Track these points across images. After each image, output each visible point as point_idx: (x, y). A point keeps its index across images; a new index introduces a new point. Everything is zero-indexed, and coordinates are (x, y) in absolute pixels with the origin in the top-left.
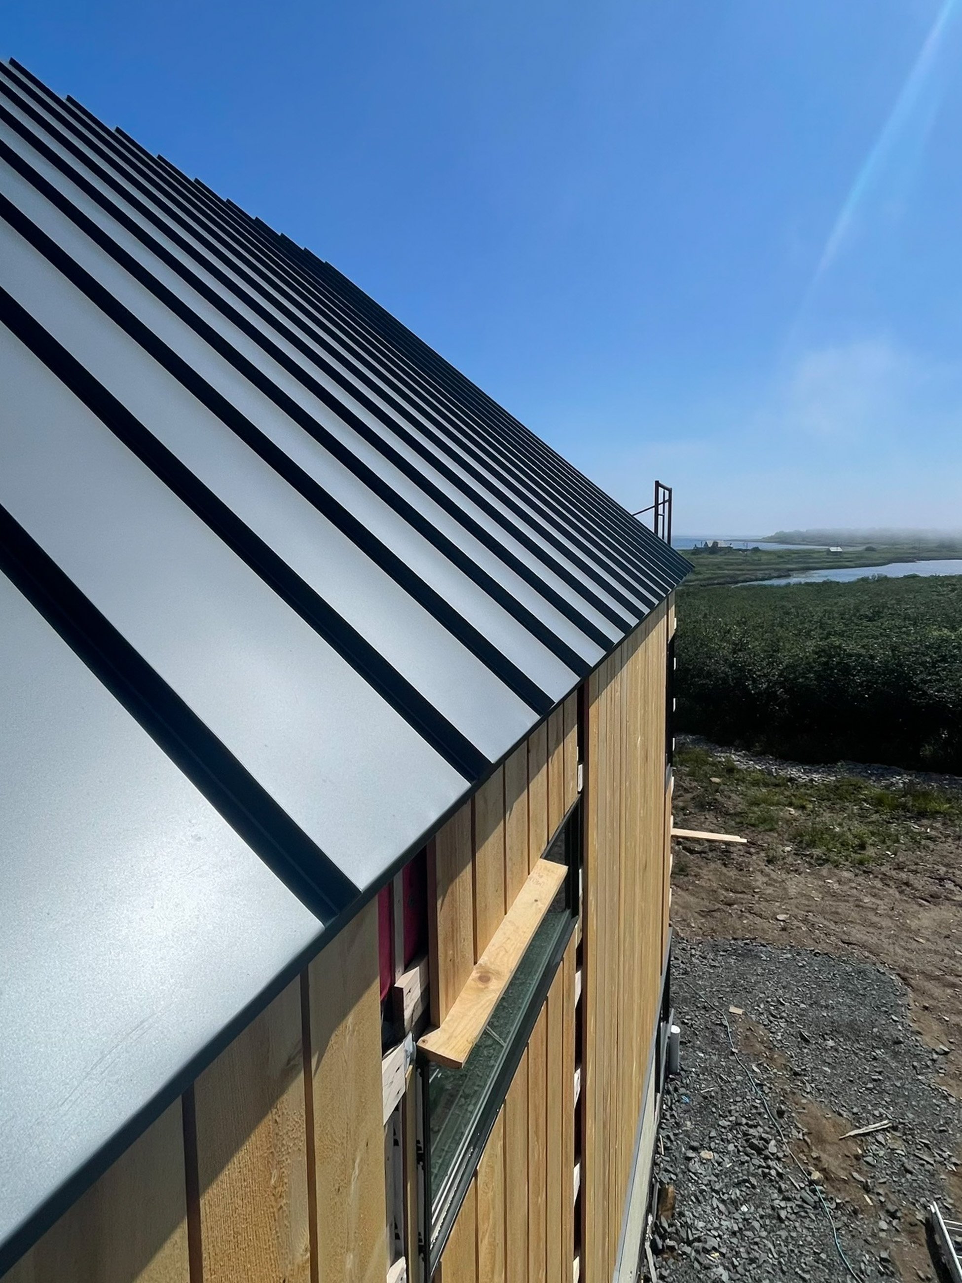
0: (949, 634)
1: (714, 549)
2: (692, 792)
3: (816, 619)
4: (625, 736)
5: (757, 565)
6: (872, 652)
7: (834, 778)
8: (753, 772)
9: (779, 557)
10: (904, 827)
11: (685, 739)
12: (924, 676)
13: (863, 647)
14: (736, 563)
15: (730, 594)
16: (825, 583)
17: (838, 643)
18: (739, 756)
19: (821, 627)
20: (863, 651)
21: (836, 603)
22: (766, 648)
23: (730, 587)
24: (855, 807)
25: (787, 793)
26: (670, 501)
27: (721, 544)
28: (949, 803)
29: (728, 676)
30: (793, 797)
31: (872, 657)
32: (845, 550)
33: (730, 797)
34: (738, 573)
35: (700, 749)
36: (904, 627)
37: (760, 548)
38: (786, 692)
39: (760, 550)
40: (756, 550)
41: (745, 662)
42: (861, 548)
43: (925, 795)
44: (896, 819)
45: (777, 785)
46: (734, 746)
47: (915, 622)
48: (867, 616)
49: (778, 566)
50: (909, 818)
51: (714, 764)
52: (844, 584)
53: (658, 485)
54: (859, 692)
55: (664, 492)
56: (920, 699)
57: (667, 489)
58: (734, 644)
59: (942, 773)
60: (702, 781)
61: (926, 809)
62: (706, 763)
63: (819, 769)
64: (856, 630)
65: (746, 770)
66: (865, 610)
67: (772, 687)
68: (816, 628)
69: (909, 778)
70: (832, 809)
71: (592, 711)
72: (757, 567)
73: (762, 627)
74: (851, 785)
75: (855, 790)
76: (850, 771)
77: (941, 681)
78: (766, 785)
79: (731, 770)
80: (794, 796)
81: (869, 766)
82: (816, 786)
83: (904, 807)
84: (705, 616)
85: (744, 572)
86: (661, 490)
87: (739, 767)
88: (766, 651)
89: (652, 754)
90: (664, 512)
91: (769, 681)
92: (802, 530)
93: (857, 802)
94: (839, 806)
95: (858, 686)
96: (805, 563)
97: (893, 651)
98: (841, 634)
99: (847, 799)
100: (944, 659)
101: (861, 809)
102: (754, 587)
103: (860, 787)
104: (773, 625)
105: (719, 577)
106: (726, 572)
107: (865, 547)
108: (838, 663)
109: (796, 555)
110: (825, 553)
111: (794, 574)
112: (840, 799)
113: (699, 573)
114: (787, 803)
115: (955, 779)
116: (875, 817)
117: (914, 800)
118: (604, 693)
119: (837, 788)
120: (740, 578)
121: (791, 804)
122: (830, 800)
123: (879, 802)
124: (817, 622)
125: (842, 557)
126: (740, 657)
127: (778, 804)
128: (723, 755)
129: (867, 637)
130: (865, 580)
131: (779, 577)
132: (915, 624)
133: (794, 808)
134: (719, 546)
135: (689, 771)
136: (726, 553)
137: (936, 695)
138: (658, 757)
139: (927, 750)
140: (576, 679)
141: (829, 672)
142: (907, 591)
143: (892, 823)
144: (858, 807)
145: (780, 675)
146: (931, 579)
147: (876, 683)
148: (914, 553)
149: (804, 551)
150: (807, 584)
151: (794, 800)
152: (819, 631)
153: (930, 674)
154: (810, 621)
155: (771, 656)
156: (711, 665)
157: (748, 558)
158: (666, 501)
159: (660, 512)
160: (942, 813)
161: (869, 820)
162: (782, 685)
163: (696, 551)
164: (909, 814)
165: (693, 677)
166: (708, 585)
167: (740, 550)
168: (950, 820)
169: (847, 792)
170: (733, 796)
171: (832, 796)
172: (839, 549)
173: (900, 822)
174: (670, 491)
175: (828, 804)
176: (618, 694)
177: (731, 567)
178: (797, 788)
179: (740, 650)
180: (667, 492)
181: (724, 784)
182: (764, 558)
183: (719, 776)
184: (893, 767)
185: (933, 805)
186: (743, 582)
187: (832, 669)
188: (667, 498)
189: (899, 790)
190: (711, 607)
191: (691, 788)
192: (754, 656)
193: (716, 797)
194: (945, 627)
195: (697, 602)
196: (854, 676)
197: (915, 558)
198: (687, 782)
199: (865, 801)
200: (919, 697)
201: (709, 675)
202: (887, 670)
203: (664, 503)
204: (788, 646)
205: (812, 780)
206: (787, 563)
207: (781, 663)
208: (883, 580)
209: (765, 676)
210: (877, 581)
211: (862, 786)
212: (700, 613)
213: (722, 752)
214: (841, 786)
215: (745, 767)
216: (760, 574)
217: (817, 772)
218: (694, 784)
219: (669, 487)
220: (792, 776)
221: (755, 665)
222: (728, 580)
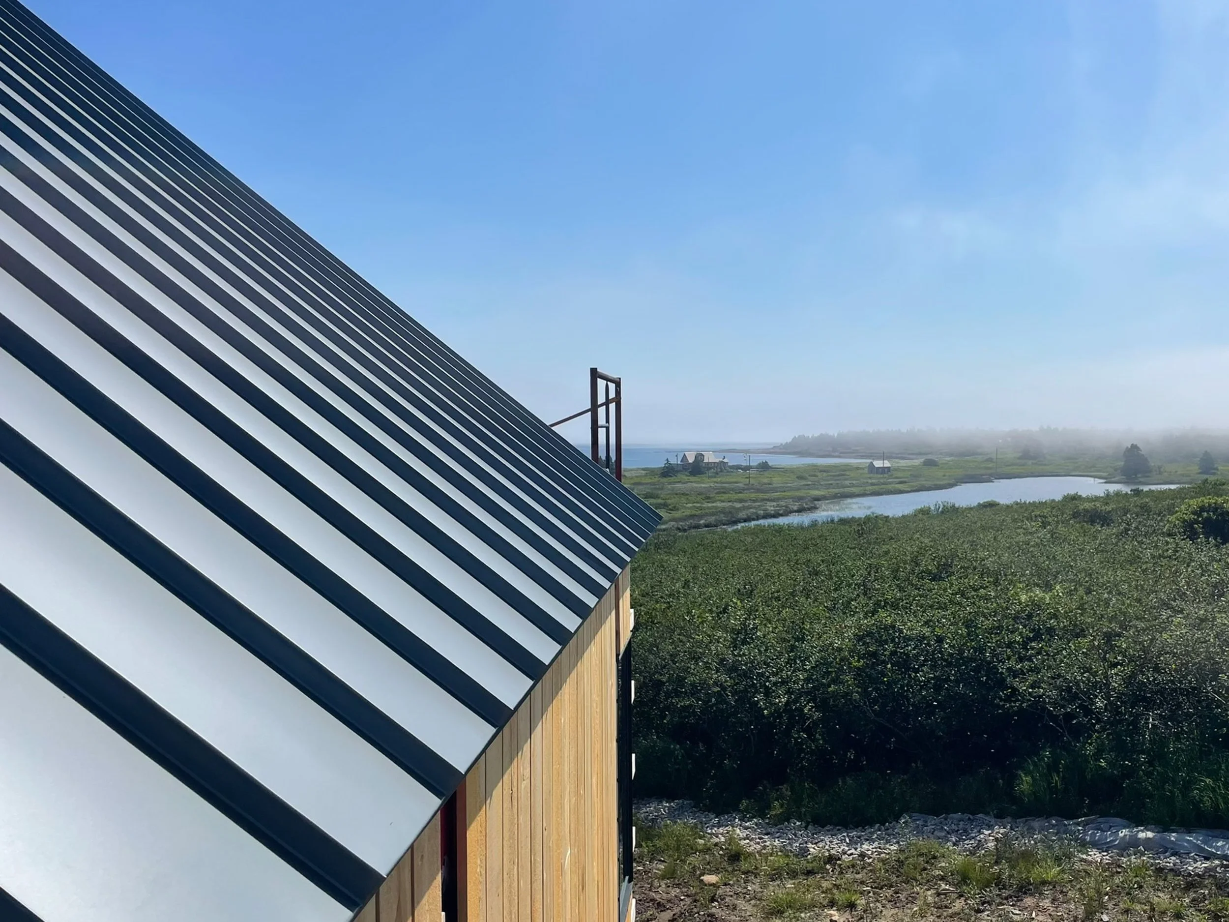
0: (1041, 595)
1: (697, 468)
2: (671, 909)
3: (858, 579)
4: (539, 859)
5: (766, 492)
6: (938, 631)
7: (895, 847)
8: (771, 855)
9: (800, 478)
10: (1000, 916)
11: (658, 810)
12: (1012, 663)
13: (926, 623)
14: (733, 489)
15: (725, 542)
16: (868, 519)
17: (889, 620)
18: (746, 828)
19: (865, 594)
20: (926, 631)
21: (887, 553)
22: (784, 635)
23: (725, 531)
24: (929, 893)
25: (825, 884)
26: (618, 401)
27: (710, 458)
28: (1059, 866)
29: (724, 689)
30: (835, 891)
31: (940, 640)
32: (895, 465)
33: (735, 907)
34: (738, 505)
35: (683, 825)
36: (982, 587)
37: (770, 464)
38: (817, 708)
39: (771, 468)
40: (764, 467)
41: (752, 662)
42: (918, 462)
43: (1027, 856)
44: (988, 902)
45: (809, 873)
46: (740, 811)
47: (997, 579)
48: (930, 573)
49: (798, 494)
50: (1006, 898)
51: (707, 850)
52: (896, 520)
53: (595, 374)
54: (924, 697)
55: (607, 387)
56: (1010, 702)
57: (612, 381)
58: (733, 630)
59: (1049, 816)
60: (686, 885)
61: (1028, 878)
62: (694, 850)
63: (872, 833)
64: (915, 596)
65: (759, 852)
66: (927, 563)
67: (796, 701)
68: (858, 595)
69: (1002, 831)
70: (894, 901)
71: (473, 835)
72: (766, 496)
73: (778, 599)
74: (922, 855)
75: (927, 862)
76: (920, 832)
77: (1036, 670)
78: (793, 874)
79: (735, 856)
80: (837, 887)
81: (946, 819)
82: (870, 864)
83: (999, 882)
84: (686, 584)
85: (746, 504)
86: (601, 383)
87: (750, 850)
88: (785, 640)
89: (594, 871)
90: (608, 421)
91: (789, 692)
92: (831, 433)
93: (930, 882)
94: (905, 893)
95: (922, 687)
96: (838, 486)
97: (967, 627)
98: (895, 606)
99: (916, 881)
100: (1037, 637)
101: (939, 894)
102: (762, 529)
103: (935, 857)
104: (793, 594)
105: (706, 515)
106: (719, 504)
107: (922, 460)
108: (894, 653)
109: (825, 474)
110: (866, 471)
111: (822, 504)
112: (907, 882)
113: (675, 509)
114: (825, 903)
115: (1065, 825)
116: (959, 905)
117: (1012, 867)
118: (497, 792)
119: (901, 863)
120: (742, 515)
121: (832, 904)
122: (892, 886)
123: (963, 878)
124: (858, 585)
125: (891, 477)
126: (744, 655)
127: (812, 906)
128: (721, 830)
129: (931, 607)
130: (925, 512)
131: (800, 511)
132: (996, 583)
133: (838, 910)
134: (706, 461)
135: (665, 871)
136: (717, 473)
137: (1030, 693)
138: (604, 874)
139: (1025, 783)
140: (435, 802)
141: (879, 668)
142: (984, 528)
143: (983, 911)
144: (933, 891)
145: (807, 680)
146: (1015, 506)
147: (948, 680)
148: (990, 468)
149: (835, 467)
150: (843, 521)
151: (838, 896)
152: (862, 600)
153: (1021, 660)
154: (850, 585)
155: (793, 648)
156: (696, 673)
157: (752, 481)
158: (612, 401)
159: (602, 421)
160: (1050, 883)
161: (950, 911)
162: (811, 695)
163: (668, 471)
164: (1005, 893)
165: (668, 695)
166: (690, 527)
167: (738, 467)
168: (1062, 892)
169: (915, 869)
170: (741, 903)
171: (894, 878)
172: (887, 464)
173: (994, 907)
174: (618, 384)
175: (889, 892)
176: (525, 784)
177: (726, 496)
178: (841, 873)
179: (744, 642)
180: (612, 386)
181: (725, 885)
182: (777, 481)
183: (716, 871)
184: (981, 815)
185: (1037, 873)
186: (745, 521)
187: (884, 662)
188: (612, 395)
189: (988, 853)
190: (695, 567)
191: (669, 901)
192: (766, 650)
193: (713, 910)
194: (1038, 585)
195: (673, 559)
196: (916, 671)
197: (991, 475)
198: (662, 891)
199: (942, 878)
200: (1008, 699)
201: (694, 691)
202: (961, 658)
203: (607, 403)
204: (818, 627)
205: (862, 855)
206: (813, 486)
207: (807, 659)
208: (950, 511)
209: (784, 682)
210: (942, 512)
211: (937, 854)
212: (679, 579)
213: (719, 825)
214: (906, 858)
215: (758, 847)
216: (771, 507)
217: (870, 840)
218: (674, 892)
219: (615, 376)
220: (833, 852)
221: (768, 665)
222: (723, 517)
